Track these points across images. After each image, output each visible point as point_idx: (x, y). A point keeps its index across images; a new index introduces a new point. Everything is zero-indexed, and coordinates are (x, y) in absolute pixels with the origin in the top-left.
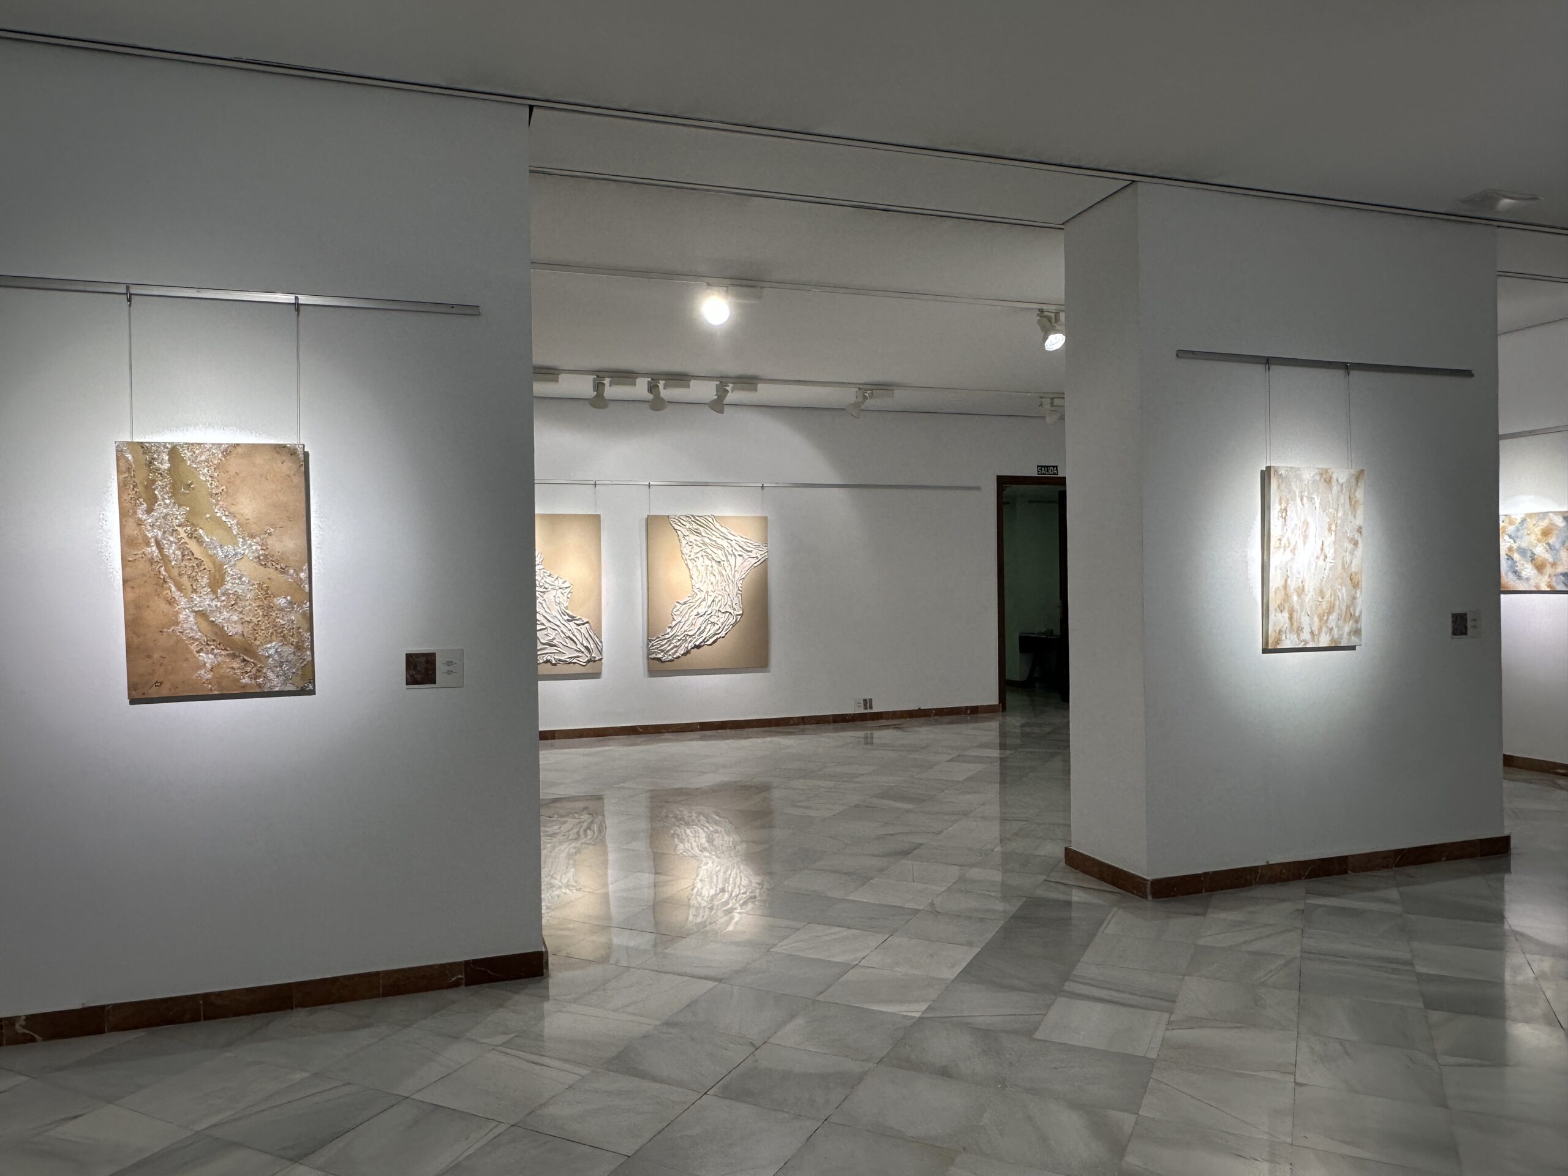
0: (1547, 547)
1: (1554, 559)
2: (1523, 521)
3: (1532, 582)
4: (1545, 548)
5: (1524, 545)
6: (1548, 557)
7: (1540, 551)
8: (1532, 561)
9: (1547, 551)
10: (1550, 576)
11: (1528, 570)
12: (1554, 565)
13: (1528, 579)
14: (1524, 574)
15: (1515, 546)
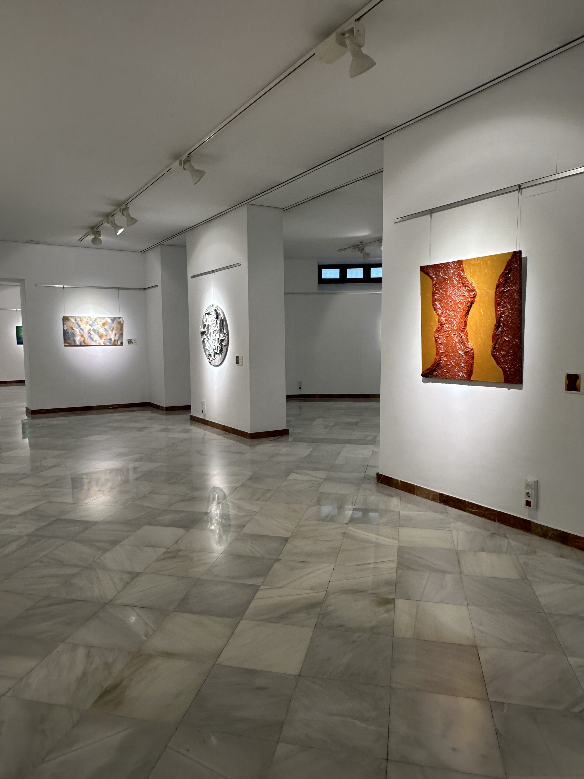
0: (104, 329)
1: (106, 333)
2: (96, 319)
3: (98, 342)
4: (103, 330)
5: (95, 328)
6: (105, 333)
7: (102, 331)
8: (98, 334)
9: (104, 331)
10: (104, 340)
11: (96, 337)
12: (106, 336)
13: (96, 341)
14: (94, 339)
15: (92, 329)
